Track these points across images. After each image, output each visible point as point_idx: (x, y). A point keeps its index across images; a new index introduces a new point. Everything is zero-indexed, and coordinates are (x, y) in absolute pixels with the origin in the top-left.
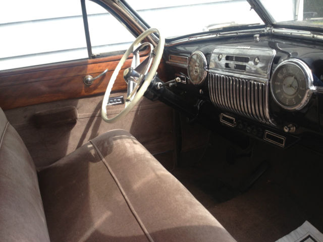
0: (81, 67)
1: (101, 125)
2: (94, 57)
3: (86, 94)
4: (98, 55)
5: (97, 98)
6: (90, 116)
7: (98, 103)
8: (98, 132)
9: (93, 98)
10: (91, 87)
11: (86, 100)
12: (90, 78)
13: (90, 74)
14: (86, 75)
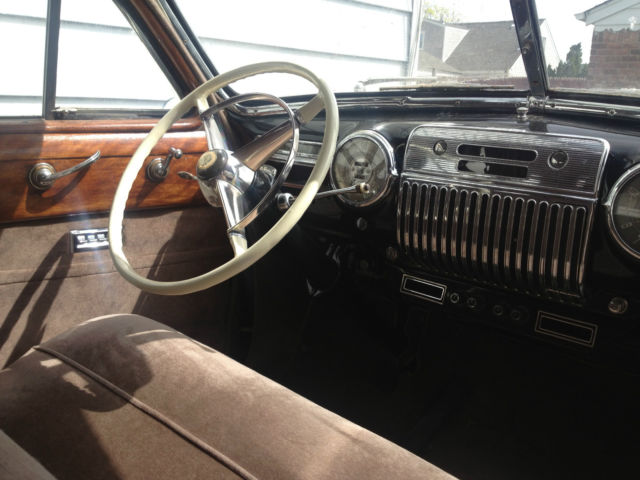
0: (26, 137)
1: (55, 304)
2: (60, 116)
3: (28, 215)
4: (71, 113)
5: (54, 227)
6: (29, 278)
7: (55, 242)
8: (45, 322)
9: (44, 227)
10: (46, 195)
11: (24, 230)
12: (47, 171)
13: (48, 160)
14: (36, 161)
